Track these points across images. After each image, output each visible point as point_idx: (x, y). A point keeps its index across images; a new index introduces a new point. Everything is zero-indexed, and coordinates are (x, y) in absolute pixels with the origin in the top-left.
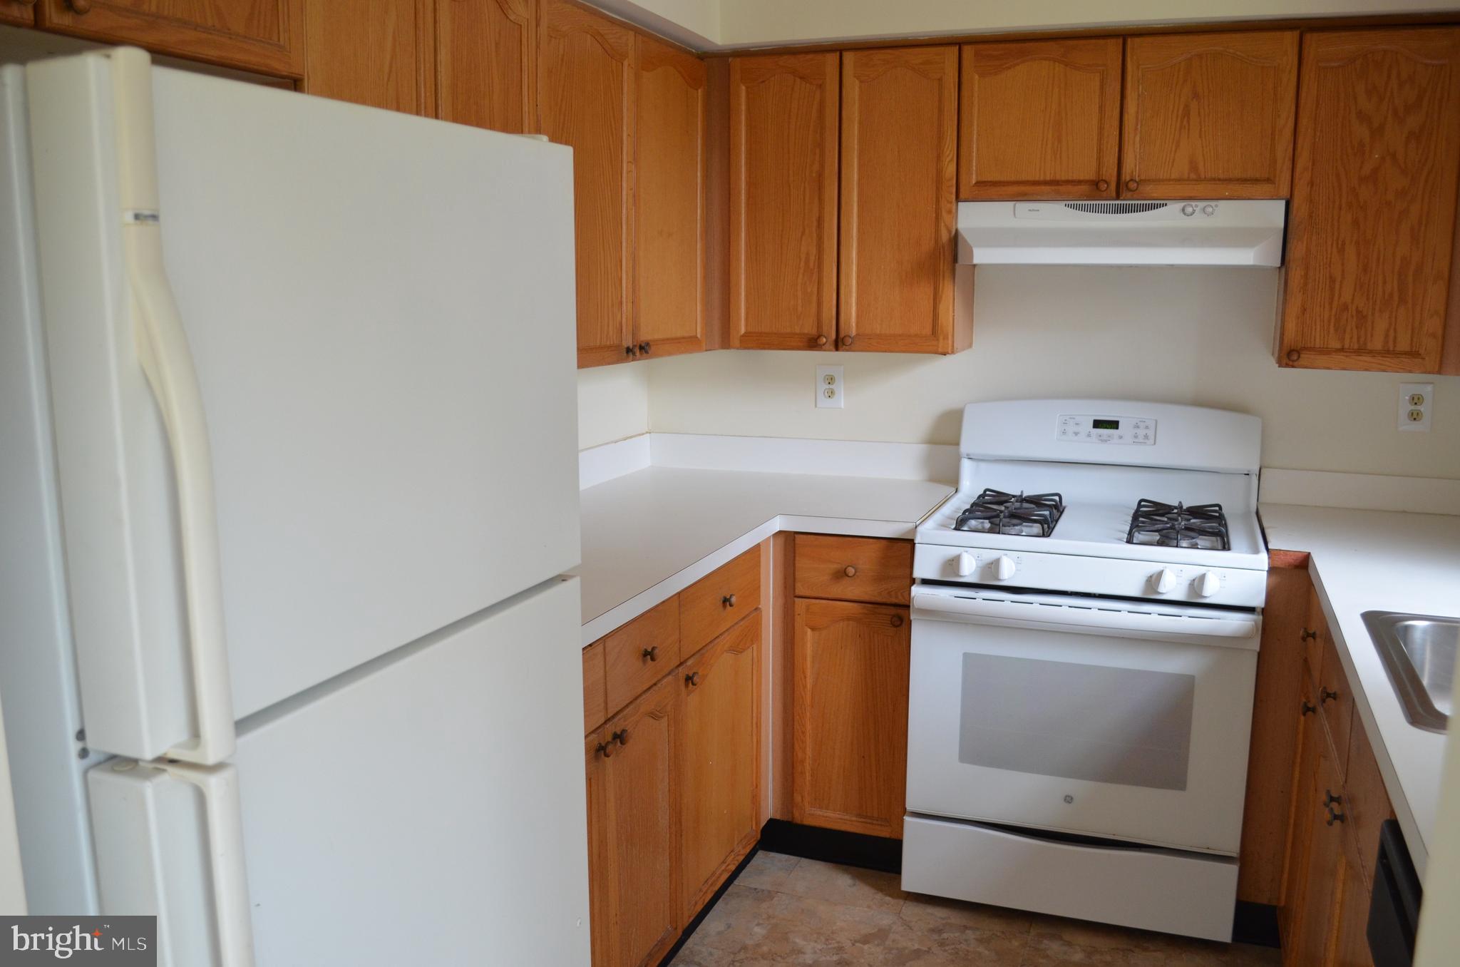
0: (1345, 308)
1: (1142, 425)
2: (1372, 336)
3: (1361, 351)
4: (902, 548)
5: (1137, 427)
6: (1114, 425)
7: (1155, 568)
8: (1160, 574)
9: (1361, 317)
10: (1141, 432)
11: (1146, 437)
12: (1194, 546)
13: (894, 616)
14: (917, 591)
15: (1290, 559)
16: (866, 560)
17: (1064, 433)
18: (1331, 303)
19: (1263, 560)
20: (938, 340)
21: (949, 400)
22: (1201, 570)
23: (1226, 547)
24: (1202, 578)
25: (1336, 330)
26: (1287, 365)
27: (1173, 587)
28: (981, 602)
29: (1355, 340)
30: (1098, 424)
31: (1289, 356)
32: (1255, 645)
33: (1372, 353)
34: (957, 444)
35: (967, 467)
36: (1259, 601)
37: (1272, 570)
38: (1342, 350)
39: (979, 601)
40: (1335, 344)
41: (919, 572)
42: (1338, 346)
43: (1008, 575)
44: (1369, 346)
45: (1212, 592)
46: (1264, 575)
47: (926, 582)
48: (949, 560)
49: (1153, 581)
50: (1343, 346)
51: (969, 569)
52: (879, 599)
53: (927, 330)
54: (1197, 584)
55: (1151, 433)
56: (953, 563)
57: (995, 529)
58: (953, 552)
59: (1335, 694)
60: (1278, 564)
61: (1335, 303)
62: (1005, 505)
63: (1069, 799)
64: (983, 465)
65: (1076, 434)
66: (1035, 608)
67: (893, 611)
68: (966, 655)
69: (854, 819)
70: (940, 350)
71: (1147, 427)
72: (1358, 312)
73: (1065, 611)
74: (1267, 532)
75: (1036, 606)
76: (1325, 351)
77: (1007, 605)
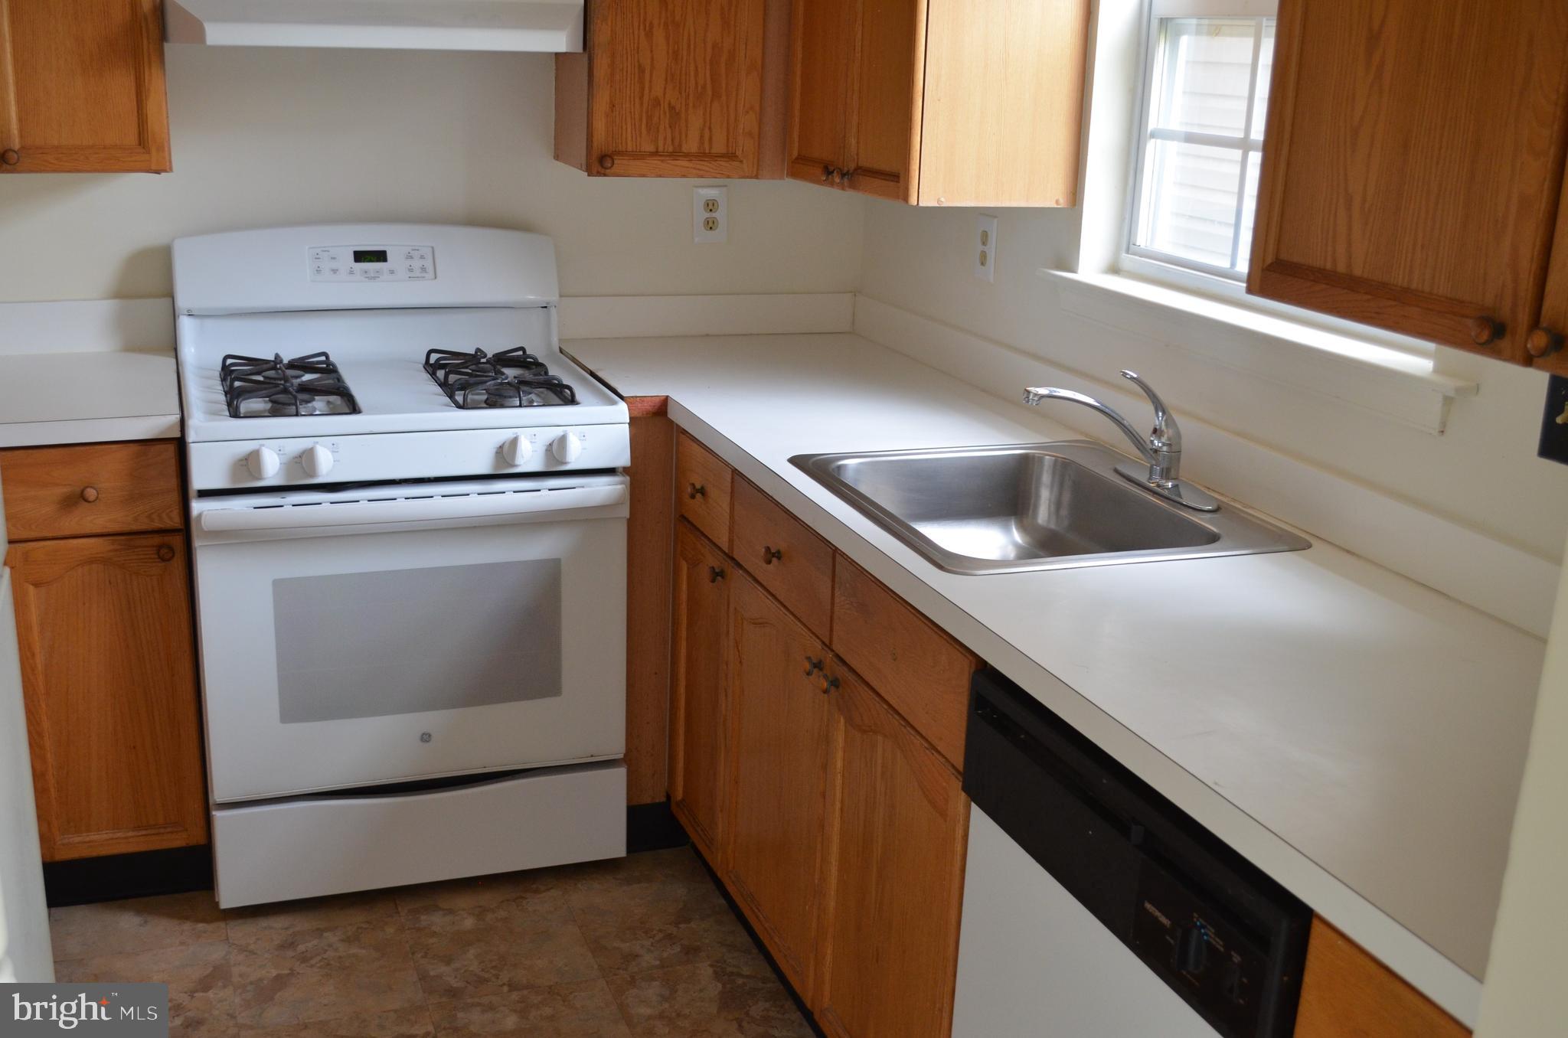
0: (657, 103)
1: (415, 254)
2: (686, 136)
3: (676, 154)
4: (178, 446)
5: (410, 257)
6: (380, 256)
7: (506, 435)
8: (514, 442)
9: (674, 113)
10: (417, 264)
11: (423, 269)
12: (530, 405)
13: (160, 547)
14: (197, 507)
15: (647, 406)
16: (109, 477)
17: (318, 271)
18: (641, 98)
19: (622, 411)
20: (149, 152)
21: (147, 233)
22: (557, 432)
23: (572, 401)
24: (562, 441)
25: (649, 129)
26: (599, 174)
27: (529, 458)
28: (291, 509)
29: (669, 141)
30: (360, 256)
31: (600, 163)
32: (625, 512)
33: (688, 156)
34: (170, 295)
35: (187, 328)
36: (623, 459)
37: (633, 421)
38: (656, 154)
39: (288, 509)
40: (649, 148)
41: (200, 480)
42: (652, 149)
43: (328, 469)
44: (684, 149)
45: (576, 458)
46: (625, 430)
47: (204, 494)
48: (241, 460)
49: (506, 452)
50: (657, 149)
51: (272, 470)
52: (135, 527)
53: (131, 139)
54: (556, 448)
55: (428, 264)
56: (250, 462)
57: (277, 410)
58: (248, 447)
59: (779, 552)
60: (636, 414)
61: (646, 98)
62: (264, 374)
63: (426, 738)
64: (209, 322)
65: (335, 271)
66: (362, 506)
67: (157, 540)
68: (277, 584)
69: (131, 834)
70: (154, 167)
71: (422, 257)
72: (672, 108)
73: (402, 505)
74: (600, 374)
75: (364, 504)
76: (638, 155)
77: (325, 508)
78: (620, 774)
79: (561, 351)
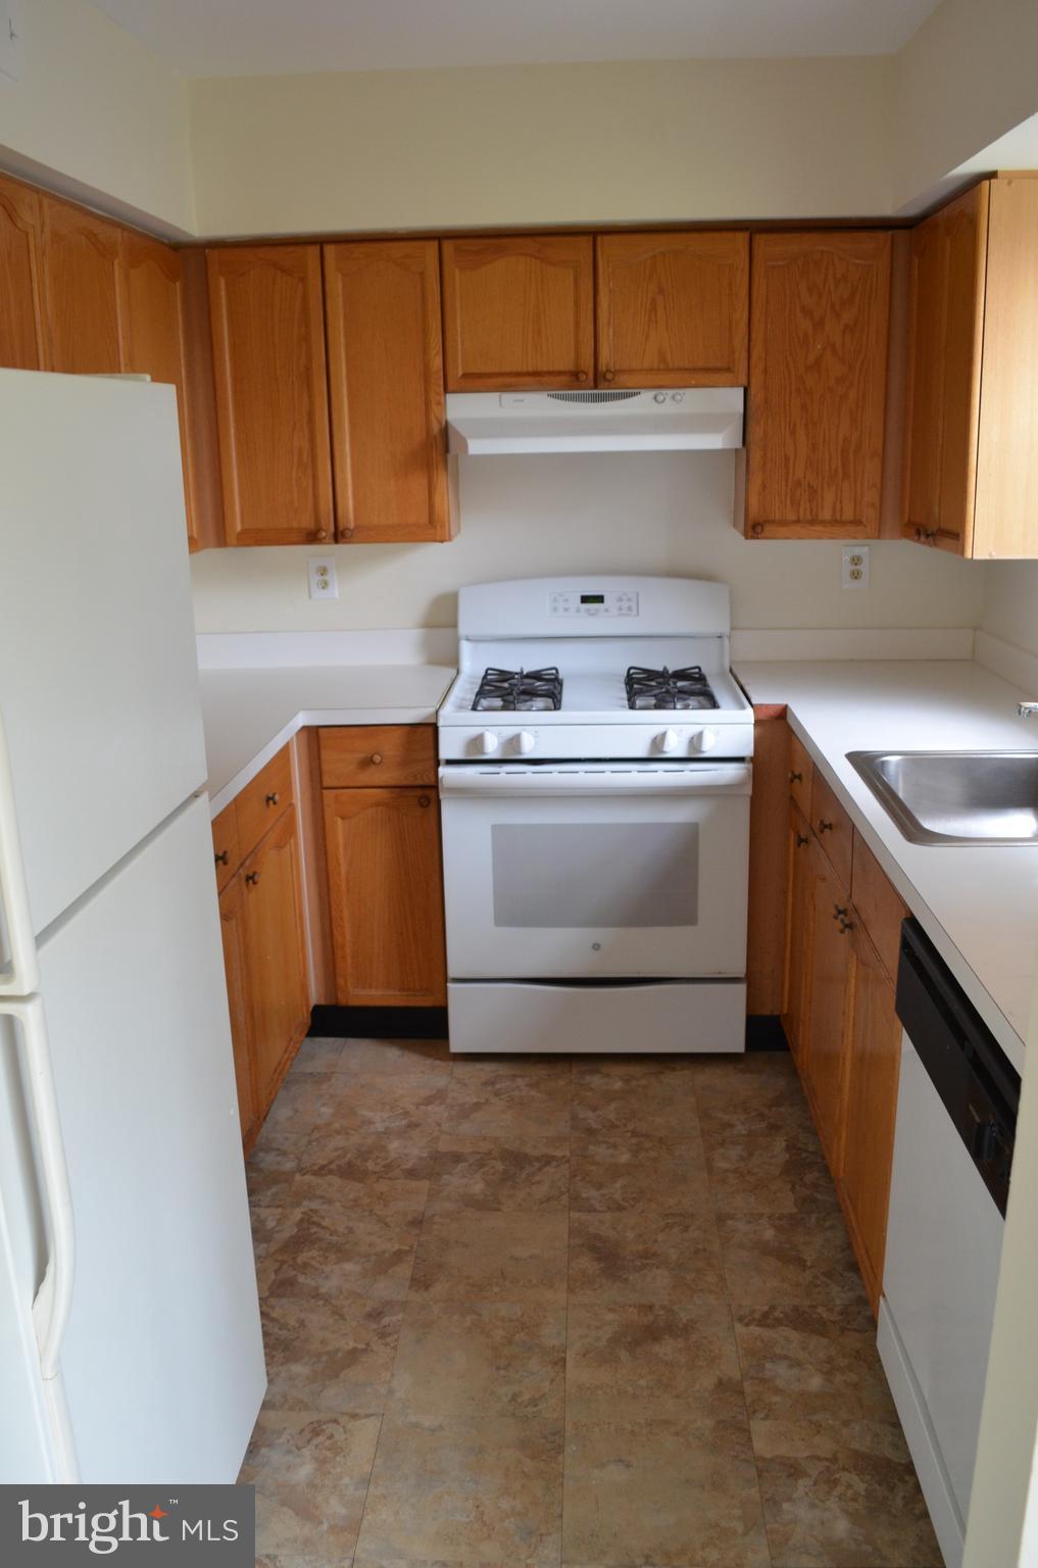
0: (799, 483)
1: (625, 598)
2: (822, 508)
3: (813, 522)
4: (428, 732)
5: (620, 600)
6: (599, 599)
7: (658, 730)
8: (664, 735)
9: (813, 491)
10: (625, 605)
11: (630, 608)
12: (686, 707)
13: (421, 797)
14: (443, 771)
15: (771, 712)
16: (390, 748)
17: (555, 609)
18: (787, 481)
19: (749, 715)
20: (435, 528)
21: (444, 583)
22: (698, 729)
23: (714, 705)
24: (700, 735)
25: (792, 503)
26: (753, 538)
27: (675, 746)
28: (505, 775)
29: (808, 512)
30: (585, 599)
31: (754, 529)
32: (748, 790)
33: (823, 523)
34: (455, 625)
35: (466, 648)
36: (747, 750)
37: (758, 723)
38: (798, 521)
39: (503, 775)
40: (792, 517)
41: (444, 754)
42: (794, 518)
43: (529, 749)
44: (820, 518)
45: (710, 748)
46: (750, 730)
47: (450, 762)
48: (473, 740)
49: (658, 742)
50: (799, 517)
51: (492, 747)
52: (405, 783)
53: (424, 519)
54: (696, 741)
55: (634, 605)
56: (477, 742)
57: (507, 706)
58: (474, 732)
59: (830, 824)
60: (762, 717)
61: (790, 483)
62: (510, 681)
63: (596, 947)
64: (481, 646)
65: (566, 610)
66: (554, 776)
67: (419, 792)
68: (495, 828)
69: (398, 993)
70: (438, 538)
71: (629, 600)
72: (810, 486)
73: (582, 776)
74: (746, 688)
75: (555, 775)
76: (784, 523)
77: (528, 776)
78: (742, 988)
79: (731, 671)
